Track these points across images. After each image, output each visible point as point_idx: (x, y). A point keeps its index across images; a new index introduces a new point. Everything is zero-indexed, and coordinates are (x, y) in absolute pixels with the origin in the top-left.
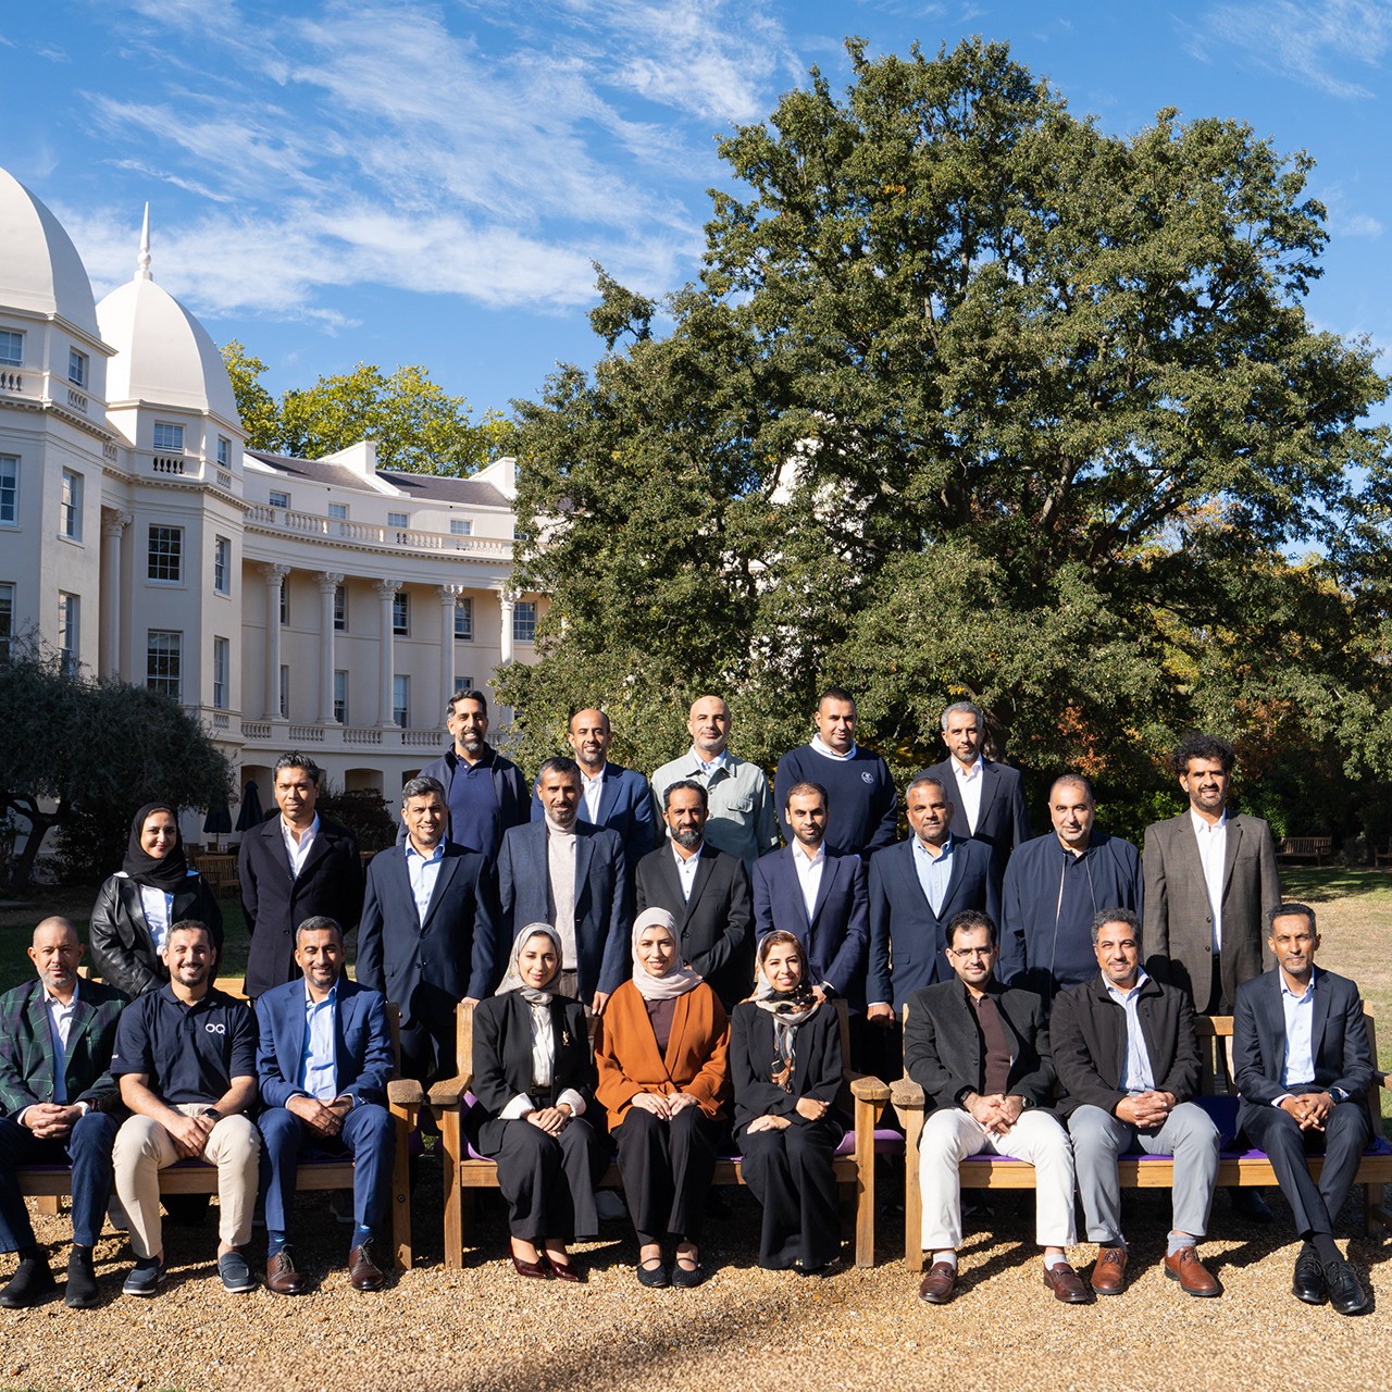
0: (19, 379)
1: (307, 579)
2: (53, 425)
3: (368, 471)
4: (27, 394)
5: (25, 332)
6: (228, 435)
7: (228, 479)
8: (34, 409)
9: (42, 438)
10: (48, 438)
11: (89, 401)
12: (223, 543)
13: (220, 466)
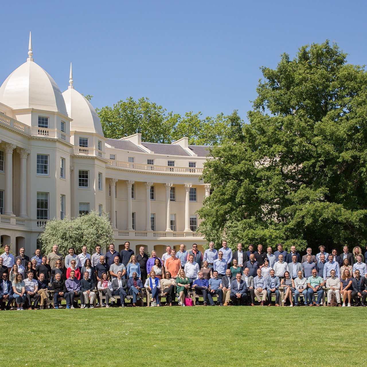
0: (48, 132)
1: (122, 183)
2: (58, 145)
3: (139, 144)
4: (50, 136)
5: (49, 117)
6: (100, 140)
7: (101, 154)
8: (54, 141)
9: (55, 149)
10: (57, 149)
11: (66, 136)
12: (100, 174)
13: (99, 150)
